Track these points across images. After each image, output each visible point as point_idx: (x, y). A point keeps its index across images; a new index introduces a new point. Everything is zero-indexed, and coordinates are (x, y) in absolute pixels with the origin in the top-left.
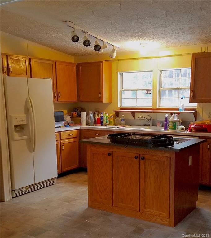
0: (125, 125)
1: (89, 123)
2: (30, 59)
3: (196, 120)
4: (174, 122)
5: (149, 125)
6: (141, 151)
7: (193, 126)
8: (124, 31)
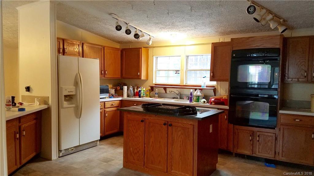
0: (158, 97)
1: (129, 96)
2: (83, 44)
3: (215, 95)
4: (198, 96)
5: (177, 98)
6: (169, 119)
7: (213, 100)
8: (157, 23)
